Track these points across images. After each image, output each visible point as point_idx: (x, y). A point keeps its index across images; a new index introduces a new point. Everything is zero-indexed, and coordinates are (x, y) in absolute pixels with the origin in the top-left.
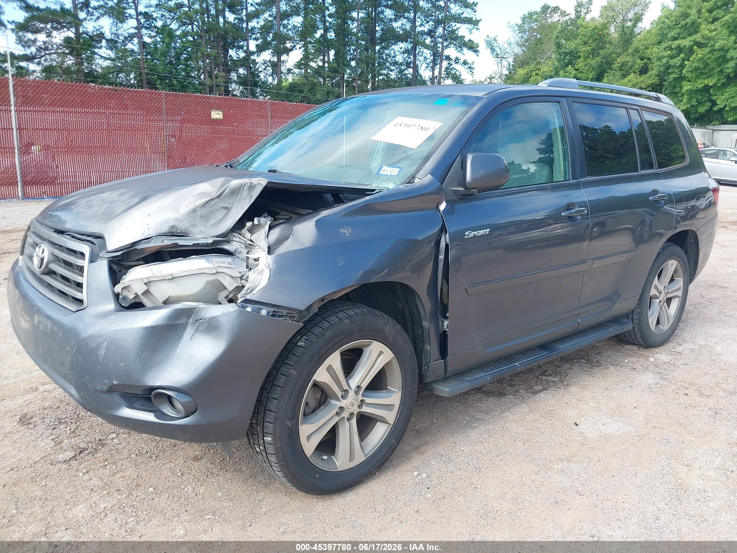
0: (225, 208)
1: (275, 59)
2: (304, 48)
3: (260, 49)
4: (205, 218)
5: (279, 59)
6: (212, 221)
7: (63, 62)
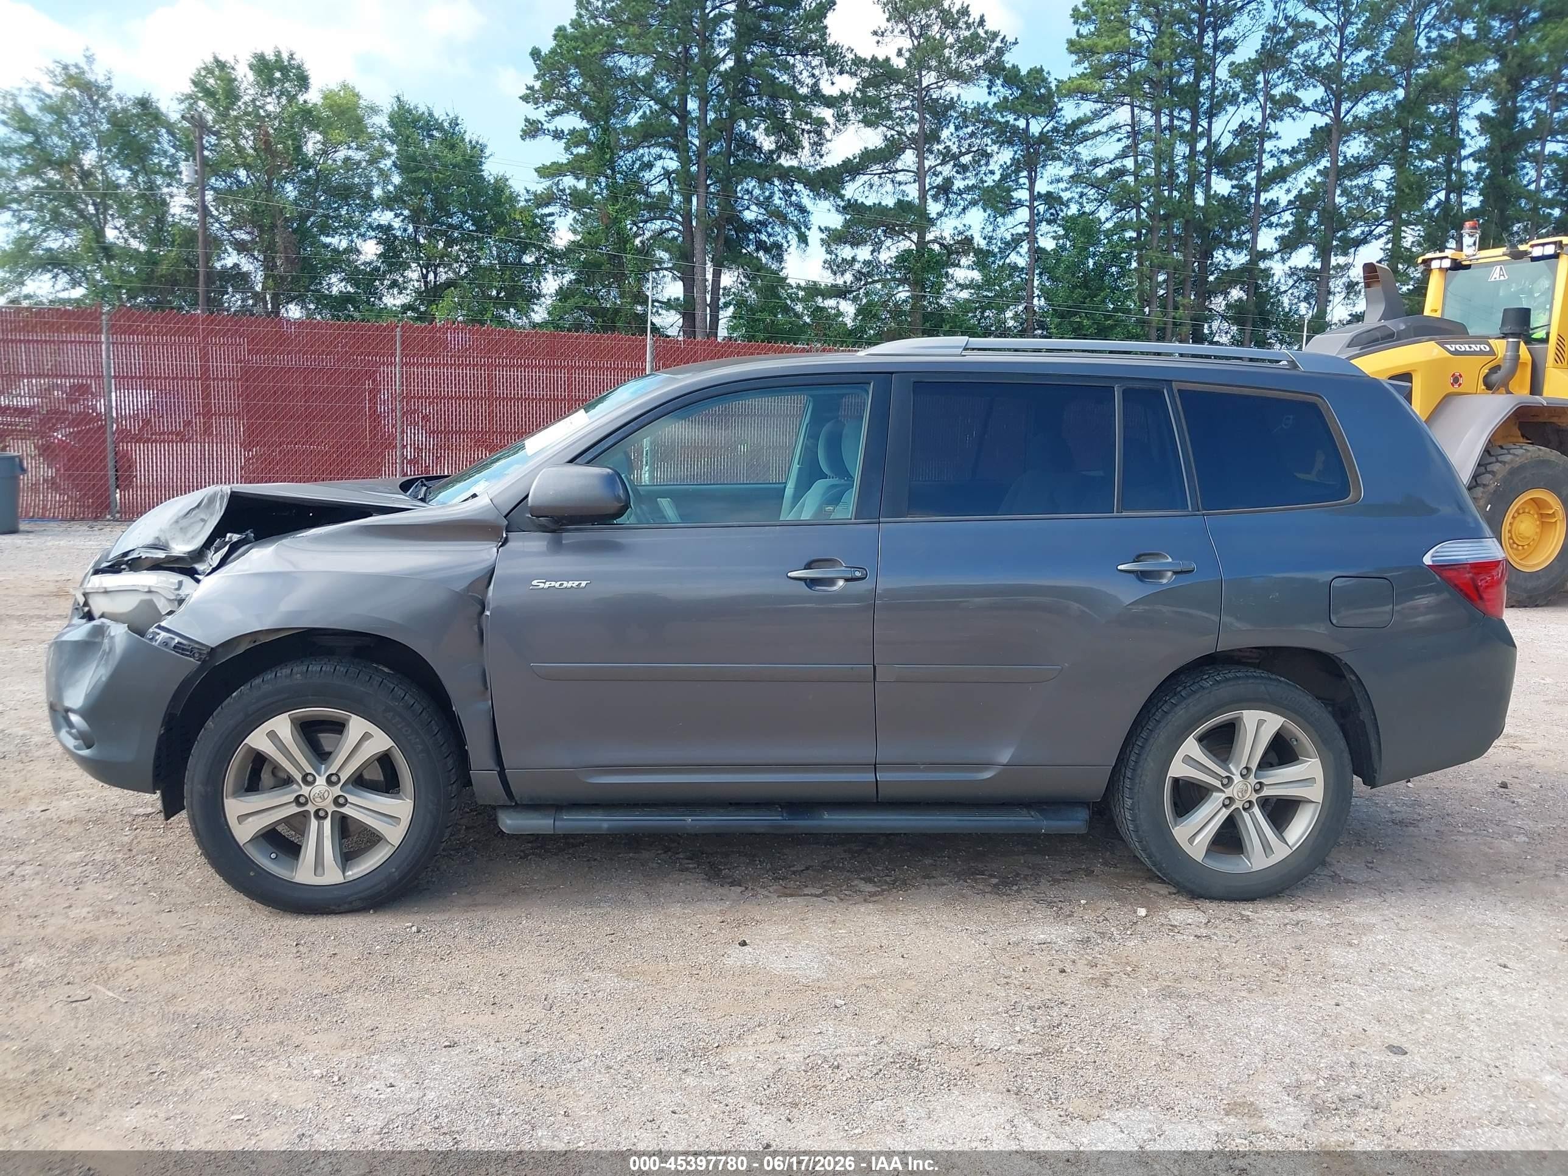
0: (203, 520)
1: (1318, 265)
2: (1390, 236)
3: (1288, 245)
4: (184, 530)
5: (1326, 262)
6: (190, 534)
7: (891, 296)
